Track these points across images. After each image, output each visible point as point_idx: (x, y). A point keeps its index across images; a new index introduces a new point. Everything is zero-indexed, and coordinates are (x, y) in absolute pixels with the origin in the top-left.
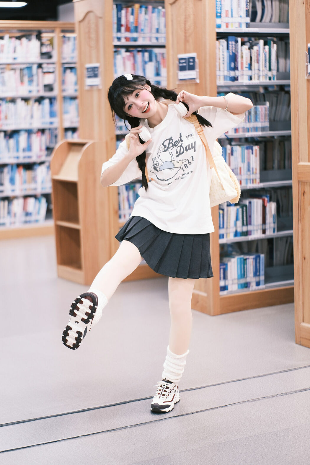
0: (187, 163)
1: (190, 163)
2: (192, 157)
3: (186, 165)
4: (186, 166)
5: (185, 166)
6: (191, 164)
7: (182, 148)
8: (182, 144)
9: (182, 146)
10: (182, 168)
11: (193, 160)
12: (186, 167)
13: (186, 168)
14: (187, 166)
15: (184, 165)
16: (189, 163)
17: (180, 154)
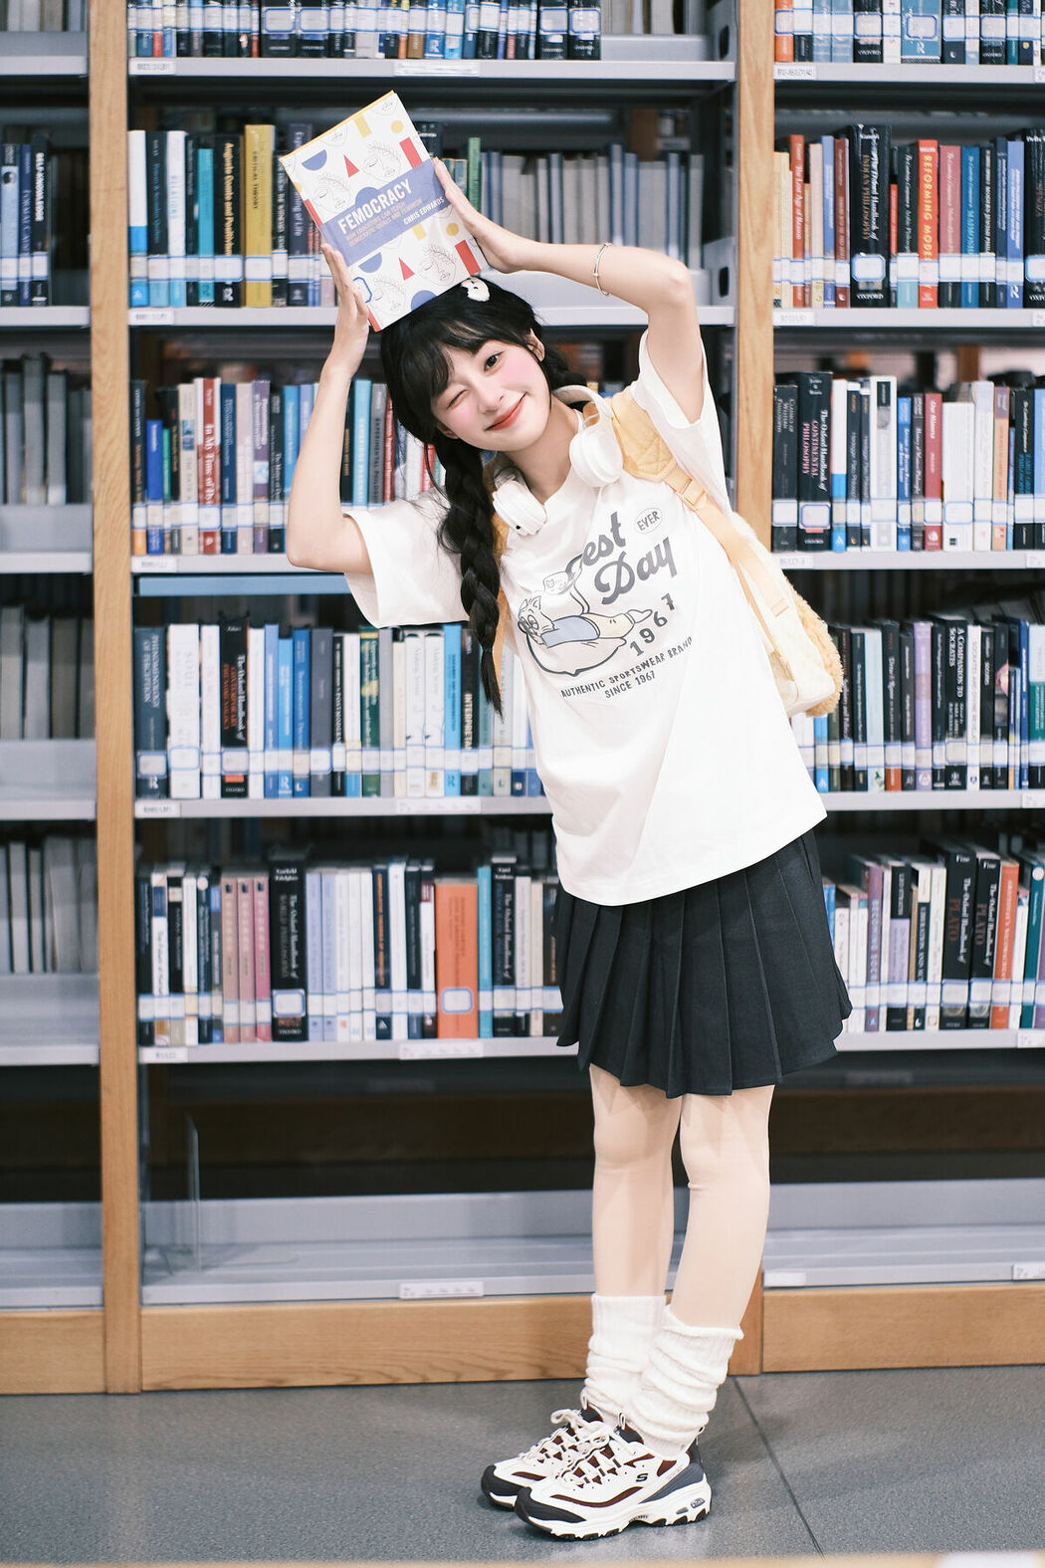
0: (650, 624)
1: (661, 622)
2: (667, 596)
3: (648, 630)
4: (646, 633)
5: (644, 637)
6: (666, 621)
7: (624, 570)
8: (623, 554)
9: (625, 560)
10: (634, 645)
11: (672, 608)
12: (650, 639)
13: (647, 641)
14: (651, 634)
15: (642, 633)
16: (656, 620)
17: (620, 590)
